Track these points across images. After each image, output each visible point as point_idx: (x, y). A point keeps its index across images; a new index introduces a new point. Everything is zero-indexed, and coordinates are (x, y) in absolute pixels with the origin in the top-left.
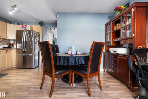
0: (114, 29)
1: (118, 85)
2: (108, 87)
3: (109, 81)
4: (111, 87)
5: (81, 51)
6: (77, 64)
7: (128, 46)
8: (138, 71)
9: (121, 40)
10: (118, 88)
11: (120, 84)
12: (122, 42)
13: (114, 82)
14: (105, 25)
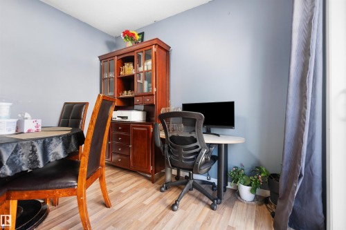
0: (121, 73)
1: (133, 183)
2: (119, 194)
3: (116, 183)
4: (124, 191)
5: (39, 122)
6: (41, 165)
7: (142, 107)
8: (166, 146)
9: (136, 96)
10: (136, 187)
11: (136, 179)
12: (137, 100)
13: (126, 180)
14: (99, 57)
